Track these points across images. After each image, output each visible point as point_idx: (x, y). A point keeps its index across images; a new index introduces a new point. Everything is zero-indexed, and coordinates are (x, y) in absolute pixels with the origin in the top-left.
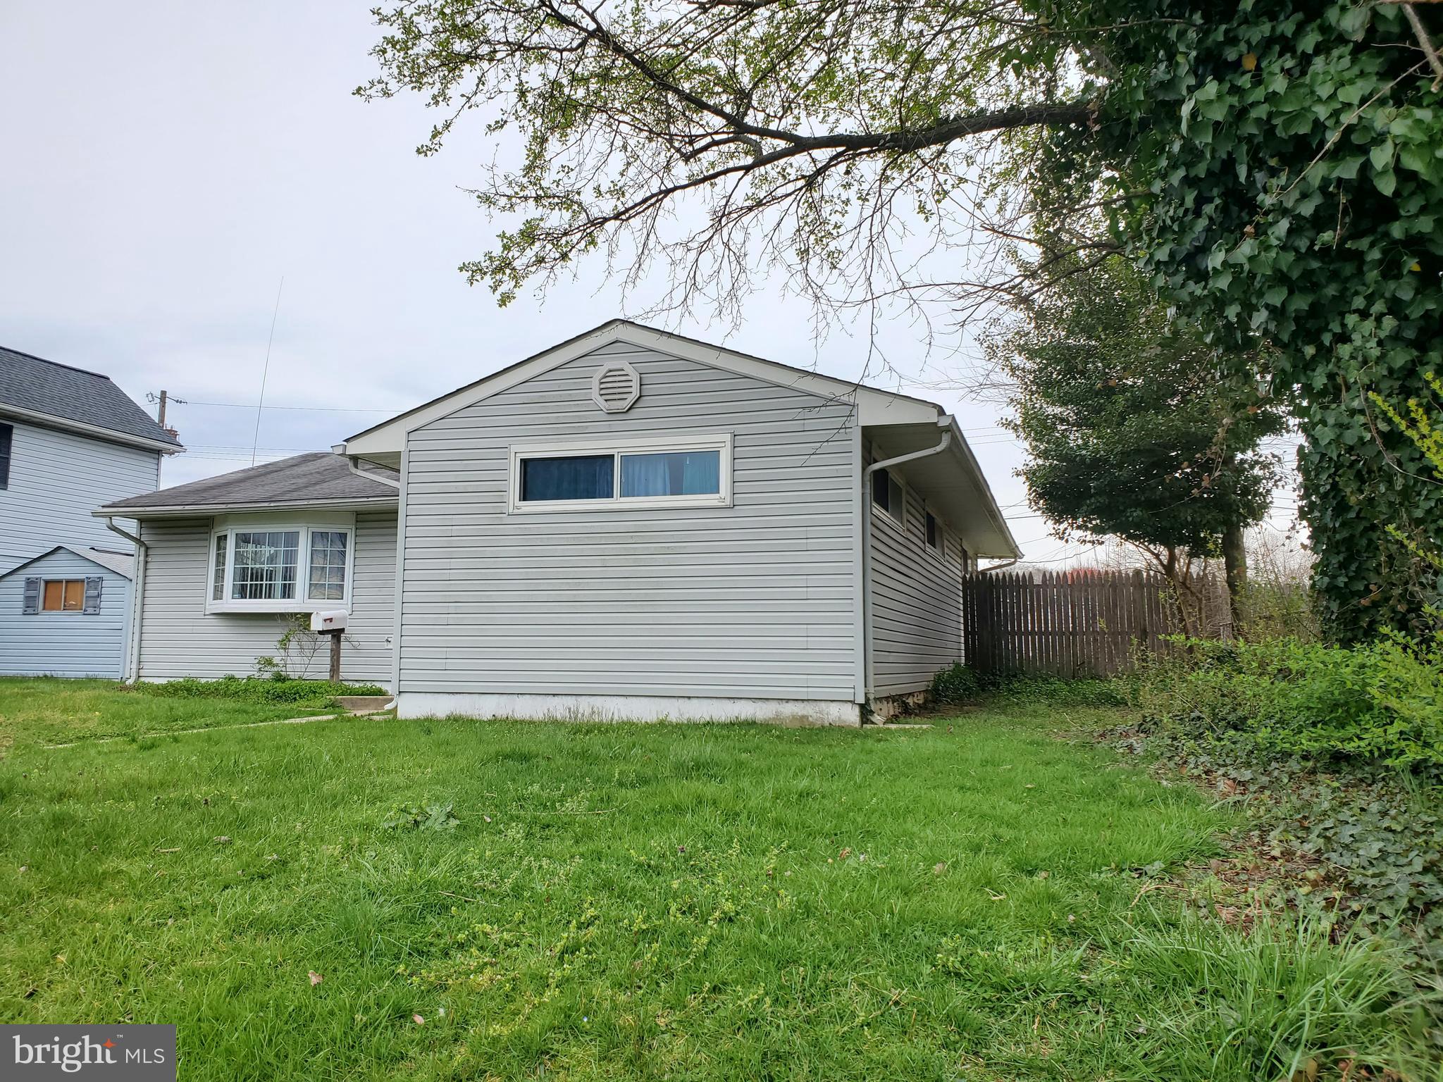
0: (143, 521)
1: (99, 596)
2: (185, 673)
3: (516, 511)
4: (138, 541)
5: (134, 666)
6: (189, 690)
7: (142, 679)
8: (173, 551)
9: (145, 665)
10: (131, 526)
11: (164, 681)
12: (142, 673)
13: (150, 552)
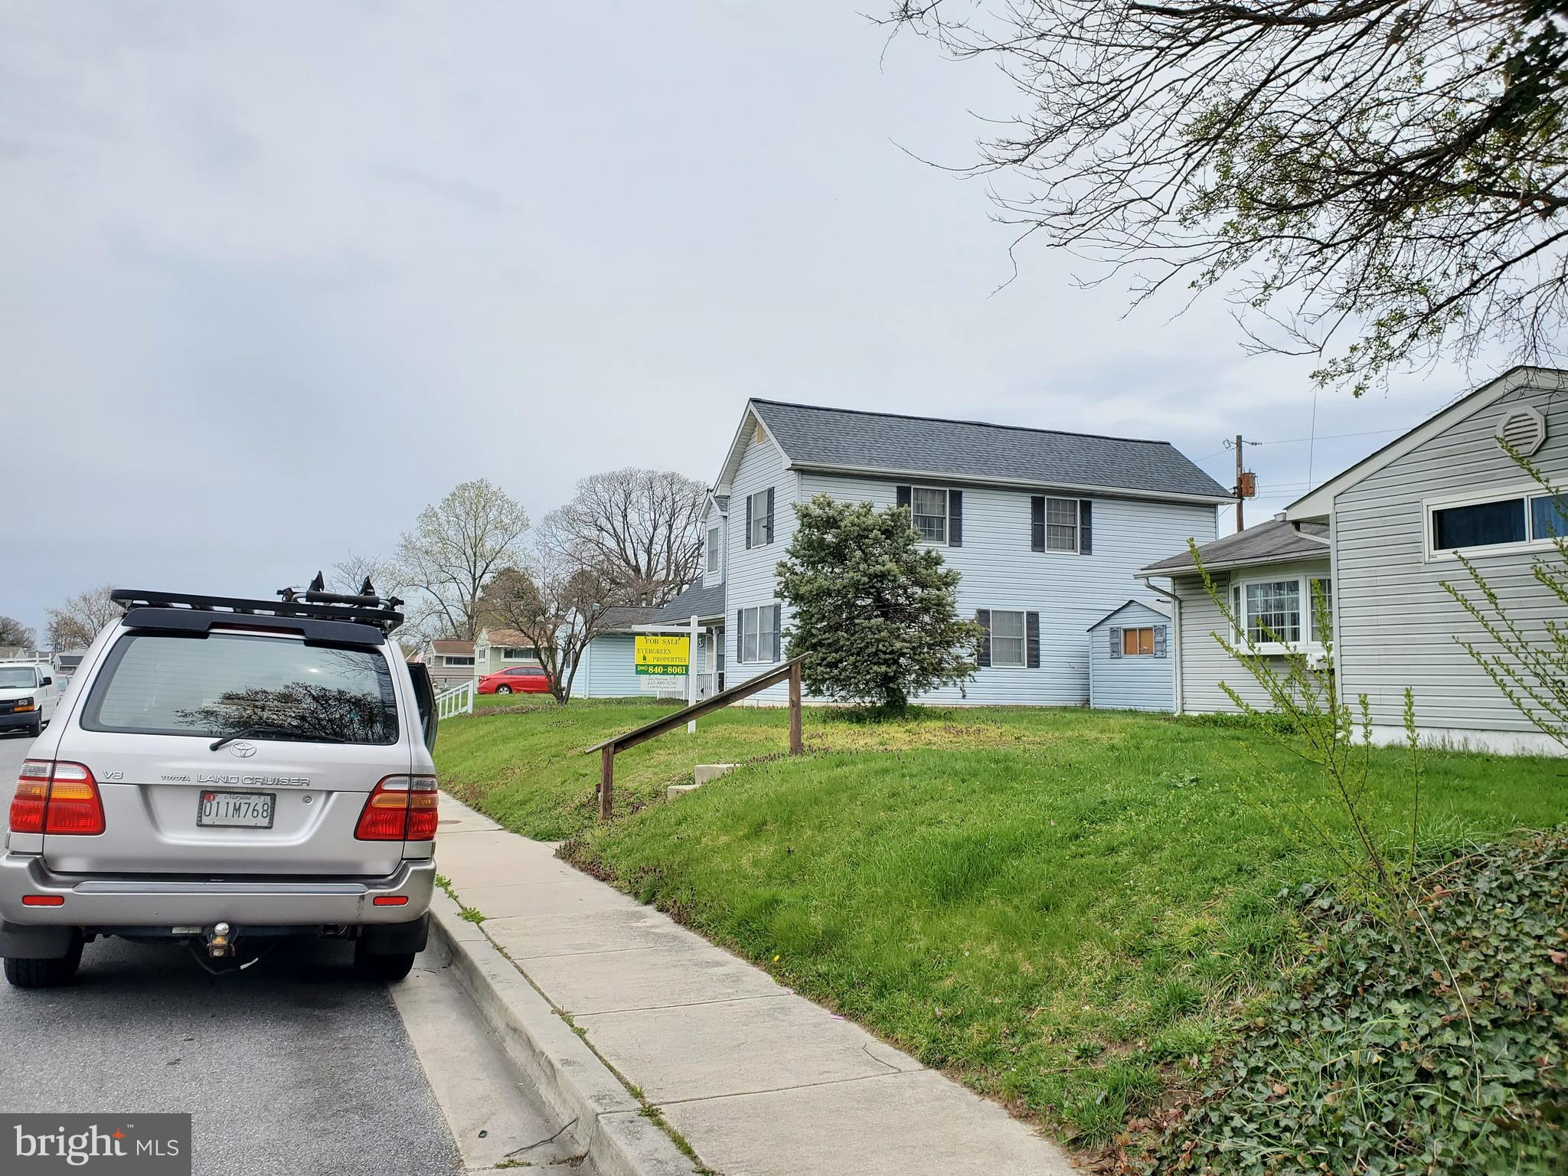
0: (1175, 578)
1: (1165, 641)
2: (1216, 708)
3: (1432, 560)
4: (1173, 596)
5: (1179, 701)
6: (1215, 722)
7: (1187, 713)
8: (1199, 603)
9: (1188, 701)
10: (1167, 584)
11: (1196, 714)
12: (1186, 707)
13: (1183, 605)
